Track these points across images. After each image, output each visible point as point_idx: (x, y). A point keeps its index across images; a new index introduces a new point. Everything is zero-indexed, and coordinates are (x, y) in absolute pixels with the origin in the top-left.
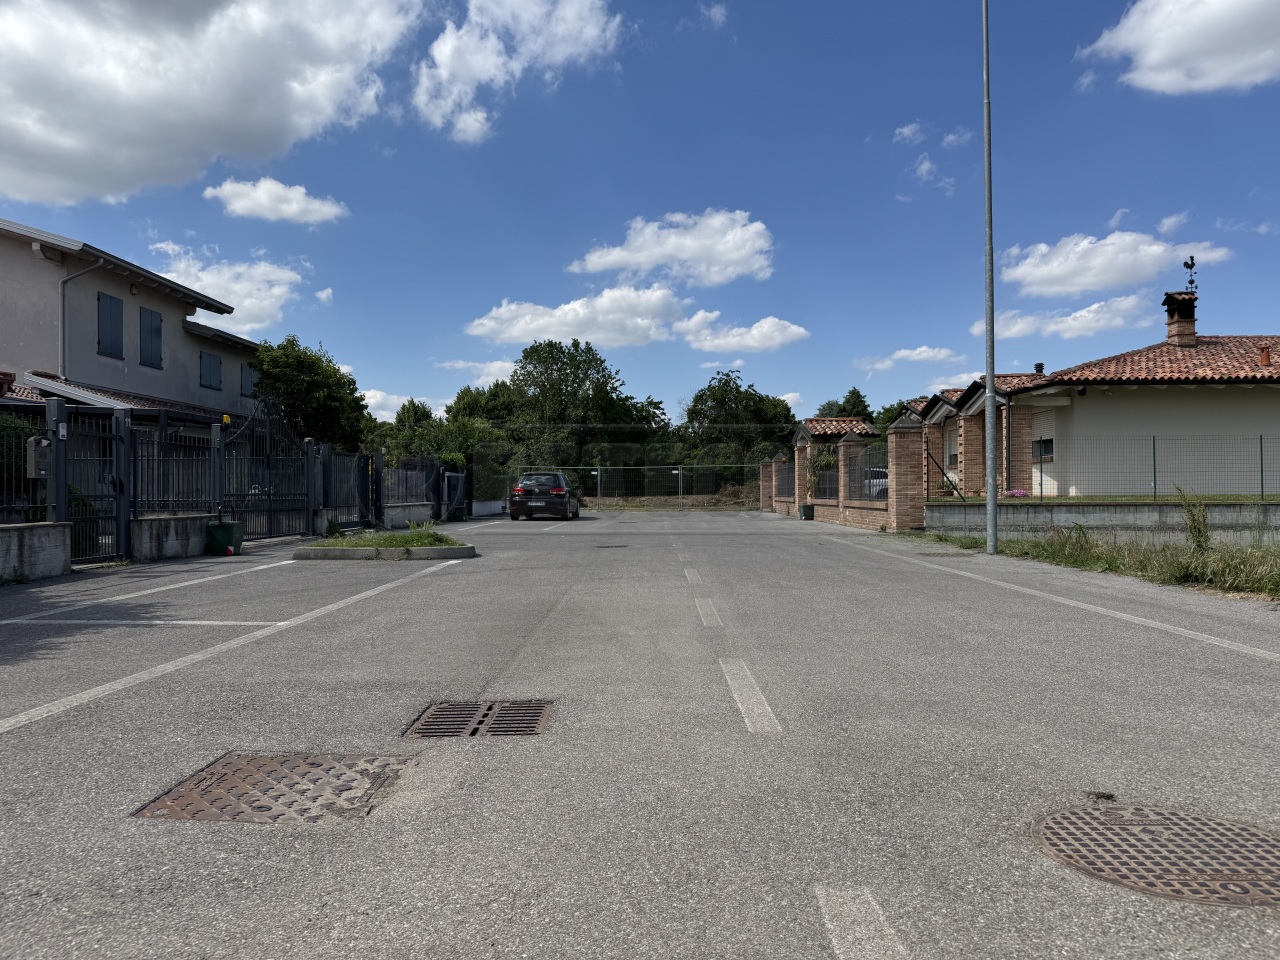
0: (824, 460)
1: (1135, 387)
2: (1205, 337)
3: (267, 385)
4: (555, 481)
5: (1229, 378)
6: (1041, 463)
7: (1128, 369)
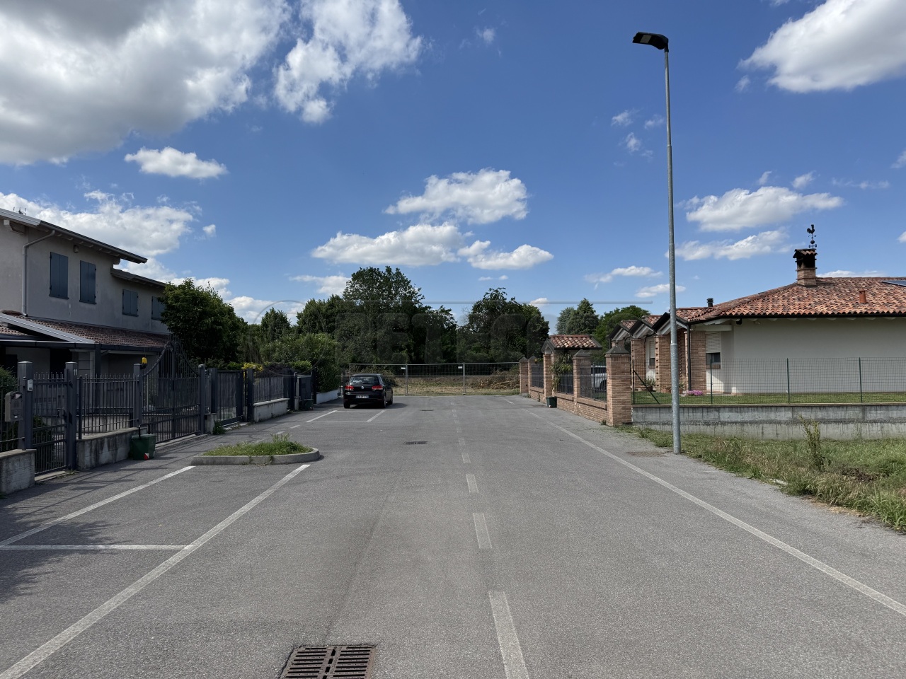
0: (563, 367)
1: (775, 319)
2: (822, 278)
3: (171, 314)
4: (375, 380)
5: (839, 313)
6: (711, 369)
7: (770, 306)
